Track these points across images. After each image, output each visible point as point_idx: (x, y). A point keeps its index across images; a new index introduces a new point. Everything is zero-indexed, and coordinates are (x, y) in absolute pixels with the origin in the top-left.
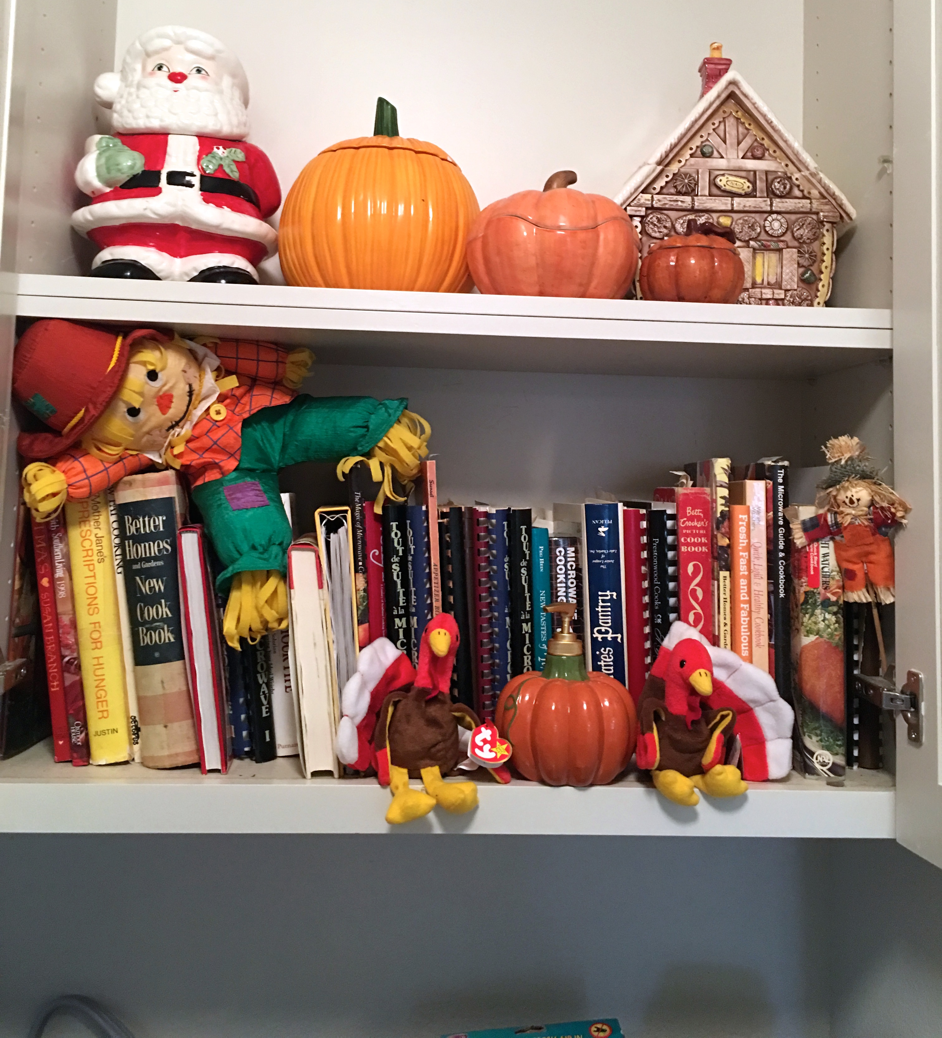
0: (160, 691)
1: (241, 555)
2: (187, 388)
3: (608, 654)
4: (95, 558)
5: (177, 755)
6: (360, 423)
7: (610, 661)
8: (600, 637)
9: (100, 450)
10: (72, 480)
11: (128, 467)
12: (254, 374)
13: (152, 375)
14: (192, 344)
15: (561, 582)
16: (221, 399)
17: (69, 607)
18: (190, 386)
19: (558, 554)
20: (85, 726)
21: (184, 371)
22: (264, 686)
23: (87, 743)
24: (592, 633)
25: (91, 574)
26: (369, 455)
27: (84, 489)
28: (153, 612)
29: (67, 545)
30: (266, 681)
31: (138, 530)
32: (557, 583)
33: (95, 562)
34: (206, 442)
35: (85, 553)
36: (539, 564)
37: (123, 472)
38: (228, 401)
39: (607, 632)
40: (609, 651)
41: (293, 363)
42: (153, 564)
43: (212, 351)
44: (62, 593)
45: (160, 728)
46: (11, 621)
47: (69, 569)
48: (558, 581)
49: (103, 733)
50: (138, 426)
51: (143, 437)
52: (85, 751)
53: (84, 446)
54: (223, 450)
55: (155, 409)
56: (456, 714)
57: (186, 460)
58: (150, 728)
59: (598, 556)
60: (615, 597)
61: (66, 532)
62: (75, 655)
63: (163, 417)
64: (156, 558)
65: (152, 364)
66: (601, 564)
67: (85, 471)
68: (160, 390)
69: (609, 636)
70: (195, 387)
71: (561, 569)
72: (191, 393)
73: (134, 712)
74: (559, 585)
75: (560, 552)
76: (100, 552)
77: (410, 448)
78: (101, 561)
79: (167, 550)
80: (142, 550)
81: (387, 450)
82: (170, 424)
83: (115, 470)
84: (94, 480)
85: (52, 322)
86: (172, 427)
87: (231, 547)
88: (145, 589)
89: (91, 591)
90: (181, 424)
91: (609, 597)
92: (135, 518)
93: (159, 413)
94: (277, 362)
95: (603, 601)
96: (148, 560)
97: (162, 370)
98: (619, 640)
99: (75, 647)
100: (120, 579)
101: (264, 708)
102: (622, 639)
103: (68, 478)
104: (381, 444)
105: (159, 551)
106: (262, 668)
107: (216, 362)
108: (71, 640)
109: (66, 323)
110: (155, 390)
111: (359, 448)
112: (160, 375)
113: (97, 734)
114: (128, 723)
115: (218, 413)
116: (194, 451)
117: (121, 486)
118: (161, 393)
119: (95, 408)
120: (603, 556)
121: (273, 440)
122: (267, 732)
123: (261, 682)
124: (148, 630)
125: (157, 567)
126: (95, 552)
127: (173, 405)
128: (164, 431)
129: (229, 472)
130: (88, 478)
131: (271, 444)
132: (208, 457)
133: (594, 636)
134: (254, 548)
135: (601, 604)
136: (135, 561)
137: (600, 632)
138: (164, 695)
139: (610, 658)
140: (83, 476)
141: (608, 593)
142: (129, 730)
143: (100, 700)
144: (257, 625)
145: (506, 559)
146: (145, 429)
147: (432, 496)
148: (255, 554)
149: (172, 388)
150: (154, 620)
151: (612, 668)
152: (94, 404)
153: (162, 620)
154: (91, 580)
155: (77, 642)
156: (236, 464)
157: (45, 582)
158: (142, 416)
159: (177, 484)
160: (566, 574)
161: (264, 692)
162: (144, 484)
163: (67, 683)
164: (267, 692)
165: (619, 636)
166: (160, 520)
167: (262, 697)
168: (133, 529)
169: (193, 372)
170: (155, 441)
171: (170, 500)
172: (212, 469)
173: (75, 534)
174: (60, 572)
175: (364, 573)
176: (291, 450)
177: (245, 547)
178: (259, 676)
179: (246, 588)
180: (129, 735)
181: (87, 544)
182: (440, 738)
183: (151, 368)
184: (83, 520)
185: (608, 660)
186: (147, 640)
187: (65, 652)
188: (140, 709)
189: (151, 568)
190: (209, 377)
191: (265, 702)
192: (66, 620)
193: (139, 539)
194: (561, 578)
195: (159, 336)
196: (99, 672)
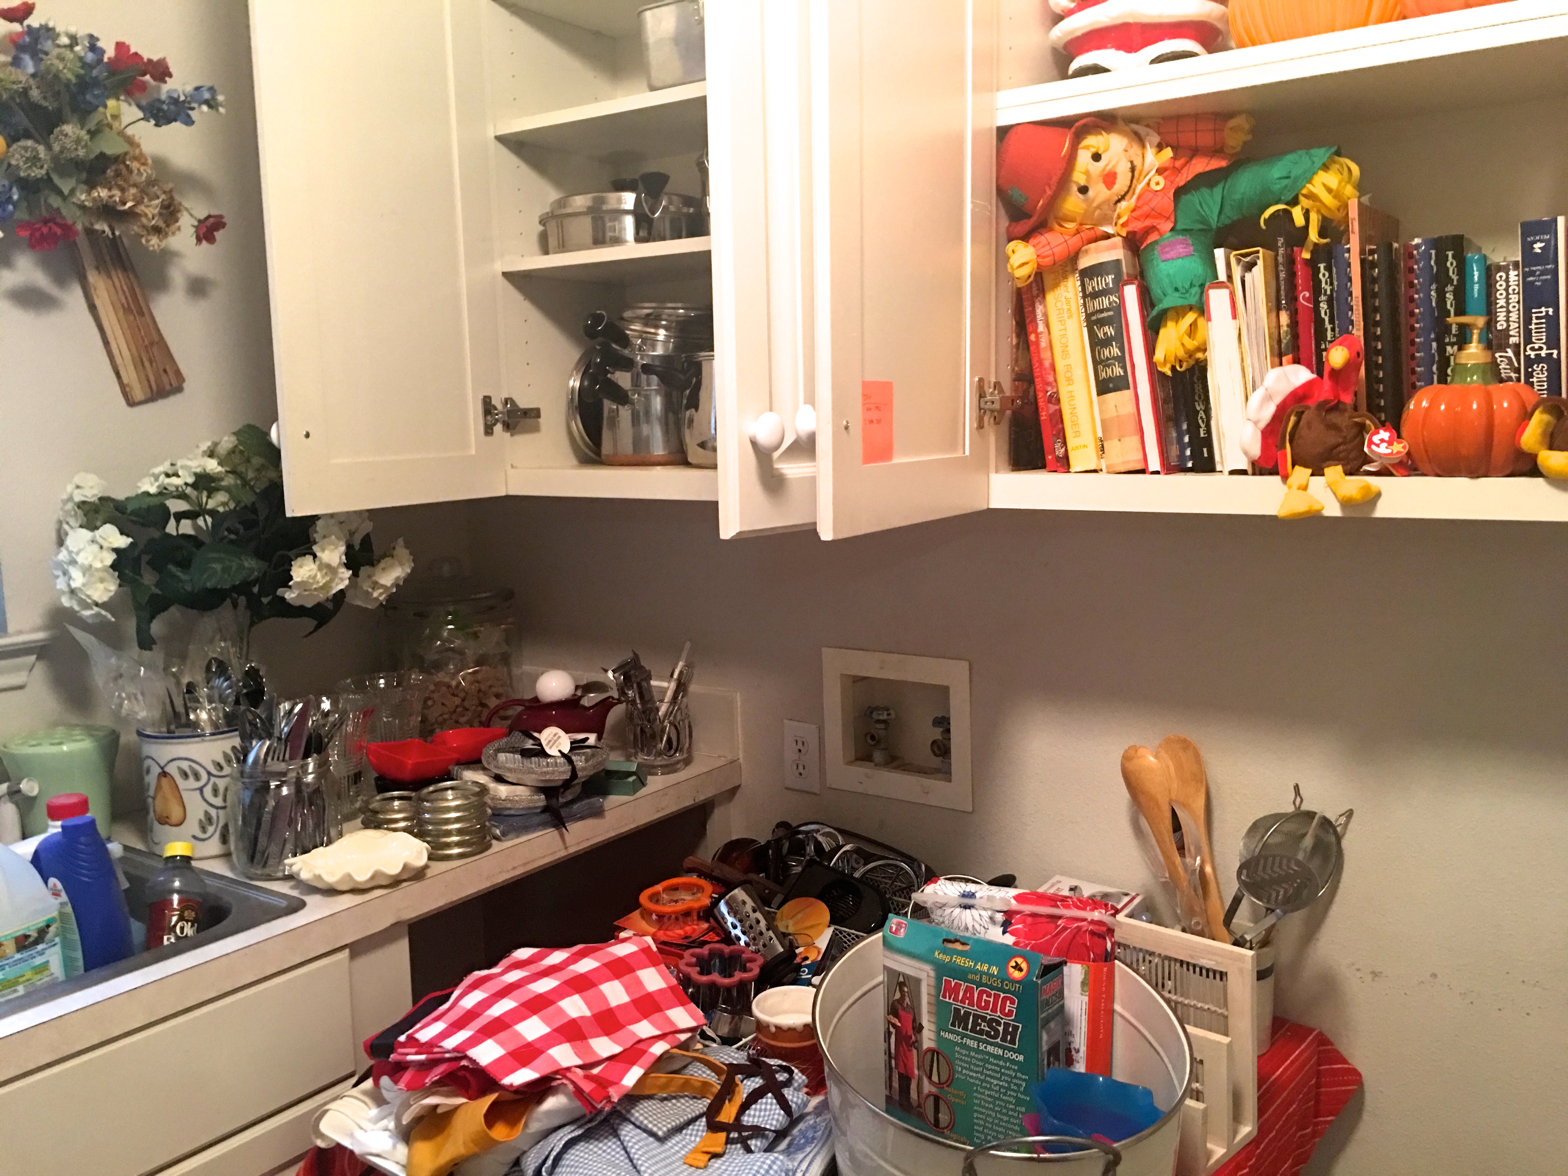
0: (1114, 414)
1: (1165, 295)
2: (1129, 165)
3: (1542, 370)
4: (1066, 315)
5: (1129, 462)
6: (1285, 174)
7: (1544, 377)
8: (1532, 354)
9: (1062, 226)
10: (1039, 253)
11: (1084, 238)
12: (1194, 144)
13: (1097, 157)
14: (1135, 127)
15: (1501, 307)
16: (1160, 171)
17: (1049, 354)
18: (1132, 162)
19: (1498, 278)
20: (1065, 443)
21: (1126, 151)
22: (1201, 412)
23: (1066, 457)
24: (1525, 350)
25: (1063, 327)
26: (1294, 202)
27: (1049, 259)
28: (1107, 352)
29: (1045, 306)
30: (1203, 408)
31: (1093, 288)
32: (1496, 308)
33: (1066, 318)
34: (1146, 209)
35: (1058, 312)
36: (1473, 289)
37: (1081, 243)
38: (1167, 173)
39: (1541, 349)
40: (1543, 367)
41: (1231, 129)
42: (1105, 314)
43: (1155, 131)
44: (1043, 344)
45: (1116, 441)
46: (1013, 370)
47: (1047, 326)
48: (1498, 306)
49: (1077, 448)
50: (1089, 202)
51: (1094, 212)
52: (1065, 461)
53: (1049, 225)
54: (1160, 216)
55: (1102, 187)
56: (1356, 420)
57: (1130, 228)
58: (1109, 442)
59: (1532, 273)
60: (1551, 313)
61: (1044, 297)
62: (1055, 390)
63: (1109, 192)
64: (1108, 310)
65: (1094, 147)
66: (1535, 281)
67: (1049, 244)
68: (1104, 170)
69: (1543, 353)
70: (1138, 163)
71: (1501, 294)
72: (1133, 169)
73: (1100, 434)
74: (1498, 310)
75: (1501, 277)
76: (1069, 310)
77: (1329, 190)
78: (1070, 317)
79: (1116, 302)
80: (1097, 304)
81: (1311, 196)
82: (1116, 198)
83: (1074, 241)
84: (1056, 250)
85: (1019, 127)
86: (1119, 201)
87: (1159, 291)
88: (1101, 335)
89: (1064, 341)
90: (1126, 198)
91: (1544, 314)
92: (1091, 279)
93: (1105, 189)
94: (1215, 130)
95: (1537, 318)
96: (1102, 311)
97: (1105, 151)
98: (1555, 356)
99: (1054, 384)
100: (1085, 330)
101: (1201, 430)
102: (1559, 354)
103: (1037, 250)
104: (1304, 191)
105: (1110, 303)
106: (1200, 398)
107: (1156, 139)
108: (1051, 379)
109: (1031, 126)
110: (1101, 169)
111: (1283, 198)
112: (1103, 156)
113: (1073, 449)
114: (1096, 442)
115: (1158, 184)
116: (1137, 219)
117: (1081, 255)
118: (1105, 172)
119: (1050, 189)
120: (1538, 273)
121: (1211, 203)
122: (1205, 450)
123: (1198, 408)
124: (1104, 367)
125: (1109, 316)
126: (1066, 310)
127: (1118, 181)
128: (1112, 205)
129: (1165, 232)
130: (1051, 249)
131: (1209, 207)
132: (1148, 223)
133: (1527, 353)
134: (1176, 290)
135: (1534, 321)
136: (1093, 314)
137: (1533, 349)
138: (1117, 416)
139: (1543, 374)
140: (1048, 247)
141: (1543, 309)
142: (1096, 448)
143: (1075, 424)
144: (1181, 353)
145: (1434, 287)
146: (1095, 204)
147: (1353, 232)
148: (1177, 294)
149: (1114, 166)
150: (1108, 359)
151: (1545, 384)
152: (1049, 186)
153: (1114, 358)
154: (1063, 332)
155: (1056, 380)
156: (1171, 225)
157: (1032, 337)
158: (1091, 193)
159: (1124, 248)
160: (1507, 299)
161: (1201, 418)
162: (1097, 251)
163: (1051, 412)
164: (1204, 417)
165: (1555, 352)
166: (1110, 279)
167: (1200, 421)
168: (1090, 289)
169: (1135, 149)
170: (1106, 215)
171: (1118, 262)
172: (1153, 232)
173: (1050, 297)
174: (1041, 328)
175: (1287, 310)
176: (1227, 210)
177: (1170, 291)
178: (1196, 404)
179: (1170, 325)
180: (1097, 452)
181: (1059, 305)
182: (1340, 440)
183: (1093, 150)
184: (1056, 285)
185: (1540, 376)
186: (1104, 374)
187: (1049, 388)
188: (1104, 432)
189: (1104, 318)
190: (1150, 153)
191: (1203, 425)
192: (1047, 363)
193: (1095, 295)
194: (1502, 302)
195: (1105, 123)
196: (1072, 403)
